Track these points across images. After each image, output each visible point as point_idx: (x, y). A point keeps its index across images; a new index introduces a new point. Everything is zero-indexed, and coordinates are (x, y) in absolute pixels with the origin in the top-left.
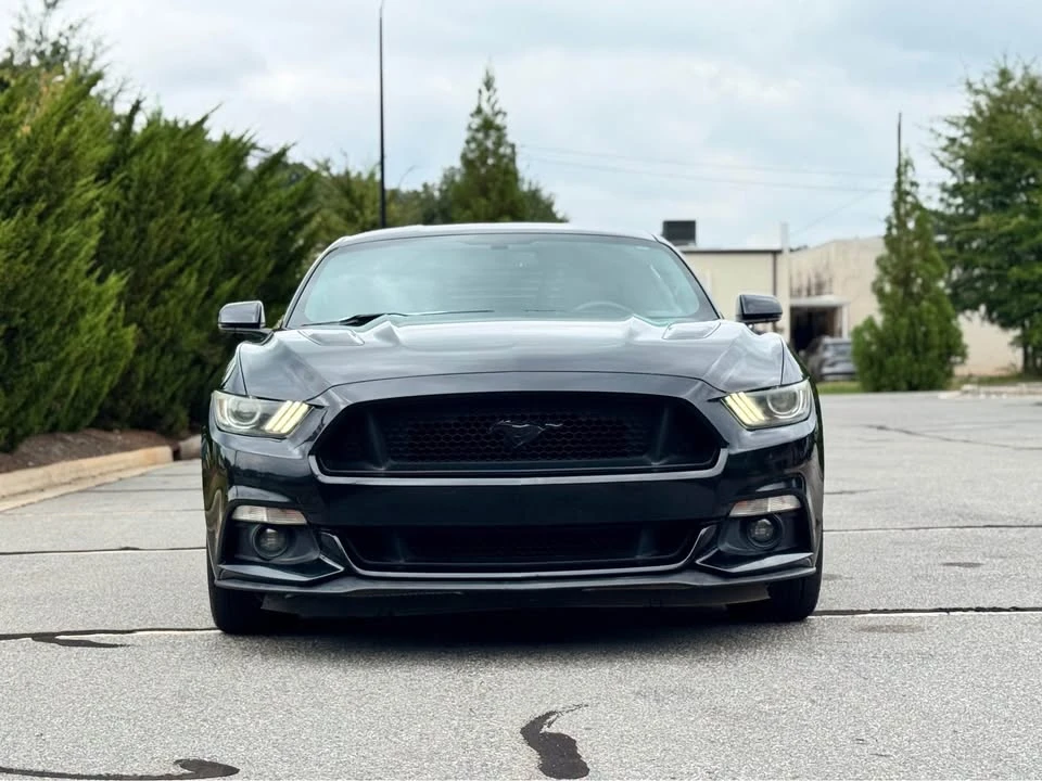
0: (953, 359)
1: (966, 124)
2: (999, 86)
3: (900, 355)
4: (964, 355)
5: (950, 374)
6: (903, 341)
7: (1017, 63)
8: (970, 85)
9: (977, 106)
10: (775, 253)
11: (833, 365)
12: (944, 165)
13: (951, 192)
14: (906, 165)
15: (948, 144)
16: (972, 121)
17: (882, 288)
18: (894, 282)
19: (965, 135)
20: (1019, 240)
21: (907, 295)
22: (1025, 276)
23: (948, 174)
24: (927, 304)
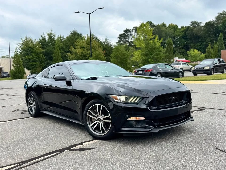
0: (24, 74)
1: (22, 44)
2: (26, 40)
3: (17, 74)
4: (26, 74)
5: (24, 76)
6: (18, 72)
7: (28, 37)
8: (22, 39)
9: (23, 42)
11: (4, 75)
12: (19, 49)
13: (20, 53)
14: (16, 49)
15: (20, 47)
16: (23, 44)
17: (14, 65)
18: (15, 64)
19: (22, 46)
20: (31, 59)
21: (17, 66)
22: (32, 64)
23: (20, 50)
24: (20, 67)
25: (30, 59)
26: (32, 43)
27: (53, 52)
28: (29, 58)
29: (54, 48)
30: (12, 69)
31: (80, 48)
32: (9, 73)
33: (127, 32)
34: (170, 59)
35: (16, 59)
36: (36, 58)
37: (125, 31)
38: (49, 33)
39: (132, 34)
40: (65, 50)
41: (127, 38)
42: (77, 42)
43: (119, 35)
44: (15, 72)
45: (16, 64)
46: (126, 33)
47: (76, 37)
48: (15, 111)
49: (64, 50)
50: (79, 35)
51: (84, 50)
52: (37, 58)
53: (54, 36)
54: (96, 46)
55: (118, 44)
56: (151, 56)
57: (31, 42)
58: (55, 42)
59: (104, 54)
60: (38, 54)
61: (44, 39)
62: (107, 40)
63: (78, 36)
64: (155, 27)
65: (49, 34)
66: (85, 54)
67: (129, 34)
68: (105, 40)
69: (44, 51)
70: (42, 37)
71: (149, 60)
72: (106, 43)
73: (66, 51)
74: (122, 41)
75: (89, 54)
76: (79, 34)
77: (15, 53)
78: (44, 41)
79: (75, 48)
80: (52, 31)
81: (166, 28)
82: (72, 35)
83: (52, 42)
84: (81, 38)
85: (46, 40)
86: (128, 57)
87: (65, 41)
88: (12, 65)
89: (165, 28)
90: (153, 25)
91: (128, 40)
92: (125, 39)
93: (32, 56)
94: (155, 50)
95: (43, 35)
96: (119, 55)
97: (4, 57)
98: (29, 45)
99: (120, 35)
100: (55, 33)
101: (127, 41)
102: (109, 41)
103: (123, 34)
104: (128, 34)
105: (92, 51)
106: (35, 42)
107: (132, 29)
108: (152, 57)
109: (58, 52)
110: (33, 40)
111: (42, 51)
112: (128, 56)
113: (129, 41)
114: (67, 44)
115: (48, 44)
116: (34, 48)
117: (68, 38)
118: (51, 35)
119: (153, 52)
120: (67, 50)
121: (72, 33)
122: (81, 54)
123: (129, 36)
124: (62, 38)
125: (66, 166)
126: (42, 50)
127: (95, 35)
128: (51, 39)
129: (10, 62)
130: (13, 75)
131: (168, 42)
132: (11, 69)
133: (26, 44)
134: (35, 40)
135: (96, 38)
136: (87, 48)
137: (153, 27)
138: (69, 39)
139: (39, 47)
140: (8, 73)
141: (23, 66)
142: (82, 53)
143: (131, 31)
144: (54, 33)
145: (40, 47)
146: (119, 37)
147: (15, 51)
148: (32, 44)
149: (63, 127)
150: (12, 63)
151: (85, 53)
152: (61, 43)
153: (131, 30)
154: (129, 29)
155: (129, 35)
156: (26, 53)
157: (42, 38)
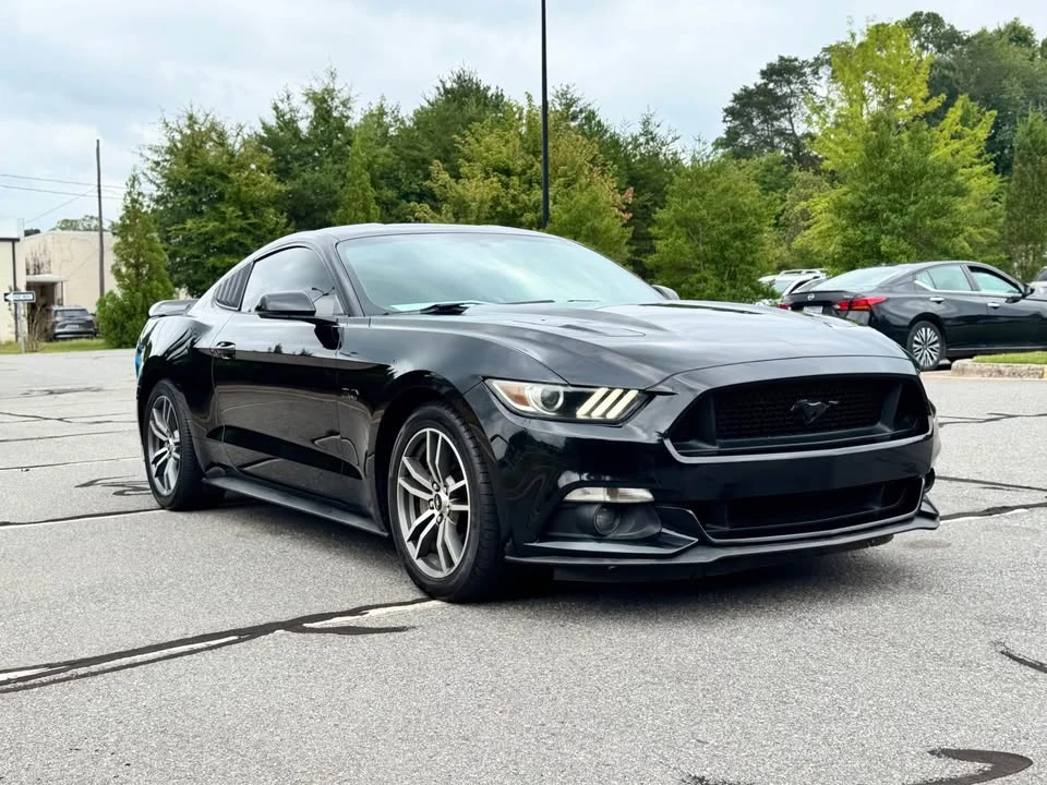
1: (166, 153)
2: (189, 126)
3: (137, 320)
6: (139, 309)
7: (199, 110)
8: (166, 125)
9: (172, 140)
10: (14, 241)
11: (63, 326)
12: (151, 181)
13: (157, 201)
14: (134, 179)
15: (154, 166)
16: (170, 151)
17: (119, 270)
18: (128, 265)
19: (166, 160)
20: (212, 238)
21: (138, 275)
22: (218, 264)
23: (154, 188)
24: (155, 283)
25: (209, 237)
26: (222, 145)
27: (335, 197)
28: (203, 230)
29: (345, 176)
30: (111, 293)
31: (487, 173)
32: (94, 315)
33: (781, 75)
34: (1036, 244)
35: (132, 236)
36: (242, 230)
37: (770, 73)
38: (318, 88)
39: (816, 89)
40: (405, 188)
41: (783, 115)
42: (472, 140)
43: (732, 97)
44: (123, 308)
45: (132, 261)
46: (776, 82)
47: (472, 109)
48: (91, 483)
49: (398, 188)
50: (486, 97)
51: (506, 186)
52: (249, 232)
53: (344, 104)
54: (580, 160)
55: (721, 151)
56: (899, 223)
57: (215, 138)
58: (349, 143)
59: (624, 211)
60: (253, 208)
61: (288, 125)
62: (651, 128)
63: (481, 107)
64: (957, 47)
65: (315, 93)
66: (512, 206)
67: (792, 92)
68: (637, 129)
69: (289, 192)
70: (280, 115)
71: (885, 244)
72: (647, 143)
73: (412, 193)
74: (753, 131)
75: (535, 208)
76: (489, 94)
77: (129, 198)
78: (289, 135)
79: (457, 176)
80: (333, 75)
81: (1034, 55)
82: (448, 101)
83: (331, 141)
84: (500, 115)
85: (297, 132)
86: (757, 226)
87: (405, 132)
88: (110, 269)
89: (1027, 50)
90: (946, 32)
91: (784, 123)
92: (769, 118)
93: (222, 218)
94: (923, 186)
95: (282, 101)
96: (704, 212)
97: (68, 225)
98: (202, 156)
99: (737, 98)
100: (350, 89)
101: (781, 133)
102: (661, 133)
103: (758, 87)
104: (786, 89)
105: (551, 193)
106: (240, 137)
107: (817, 59)
108: (904, 228)
109: (364, 195)
110: (229, 128)
111: (274, 194)
112: (759, 223)
113: (794, 134)
114: (416, 153)
115: (310, 154)
116: (232, 175)
117: (422, 118)
118: (326, 101)
119: (912, 198)
120: (413, 186)
121: (448, 86)
122: (486, 207)
123: (793, 100)
124: (387, 119)
125: (258, 680)
126: (278, 187)
127: (579, 99)
128: (326, 121)
129: (98, 253)
130: (115, 324)
131: (1028, 140)
132: (106, 291)
133: (190, 152)
134: (241, 128)
135: (584, 115)
136: (524, 172)
137: (949, 45)
138: (427, 123)
139: (259, 168)
140: (88, 314)
141: (171, 275)
142: (496, 201)
143: (807, 70)
144: (346, 89)
145: (265, 167)
146: (730, 112)
147: (126, 190)
148: (221, 149)
149: (296, 550)
150: (111, 259)
151: (514, 200)
152: (383, 145)
153: (805, 64)
154: (796, 60)
155: (793, 94)
156: (186, 201)
157: (278, 118)
